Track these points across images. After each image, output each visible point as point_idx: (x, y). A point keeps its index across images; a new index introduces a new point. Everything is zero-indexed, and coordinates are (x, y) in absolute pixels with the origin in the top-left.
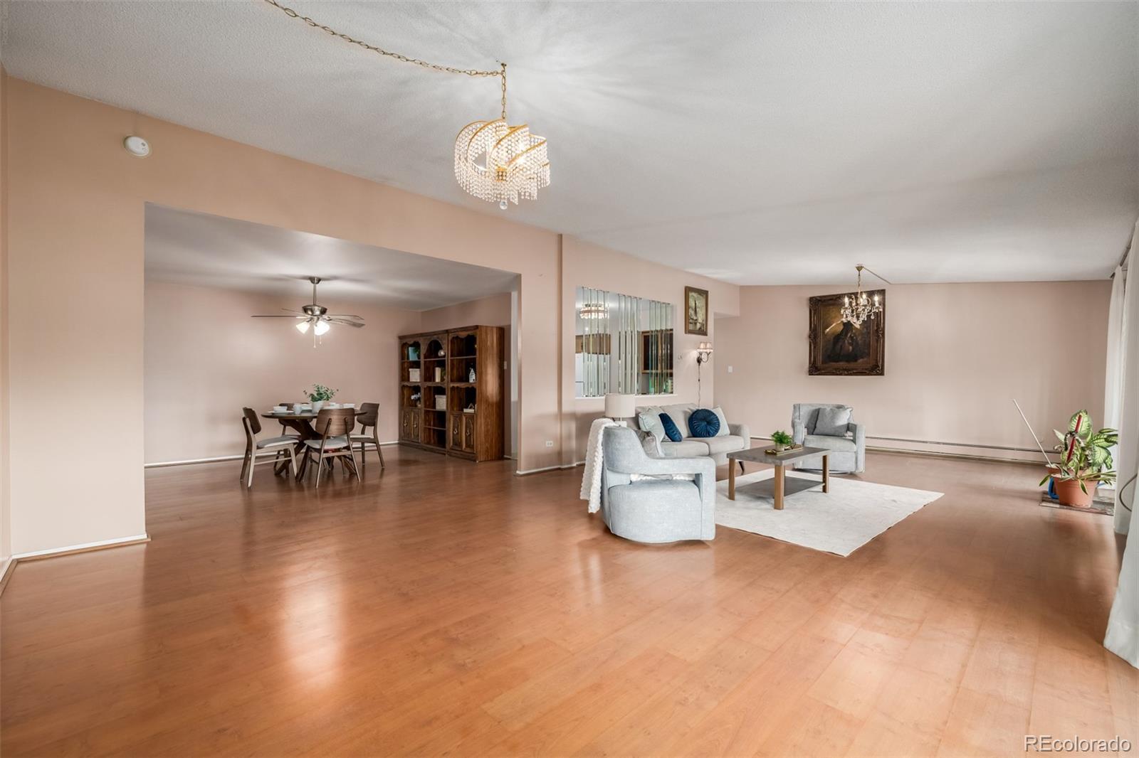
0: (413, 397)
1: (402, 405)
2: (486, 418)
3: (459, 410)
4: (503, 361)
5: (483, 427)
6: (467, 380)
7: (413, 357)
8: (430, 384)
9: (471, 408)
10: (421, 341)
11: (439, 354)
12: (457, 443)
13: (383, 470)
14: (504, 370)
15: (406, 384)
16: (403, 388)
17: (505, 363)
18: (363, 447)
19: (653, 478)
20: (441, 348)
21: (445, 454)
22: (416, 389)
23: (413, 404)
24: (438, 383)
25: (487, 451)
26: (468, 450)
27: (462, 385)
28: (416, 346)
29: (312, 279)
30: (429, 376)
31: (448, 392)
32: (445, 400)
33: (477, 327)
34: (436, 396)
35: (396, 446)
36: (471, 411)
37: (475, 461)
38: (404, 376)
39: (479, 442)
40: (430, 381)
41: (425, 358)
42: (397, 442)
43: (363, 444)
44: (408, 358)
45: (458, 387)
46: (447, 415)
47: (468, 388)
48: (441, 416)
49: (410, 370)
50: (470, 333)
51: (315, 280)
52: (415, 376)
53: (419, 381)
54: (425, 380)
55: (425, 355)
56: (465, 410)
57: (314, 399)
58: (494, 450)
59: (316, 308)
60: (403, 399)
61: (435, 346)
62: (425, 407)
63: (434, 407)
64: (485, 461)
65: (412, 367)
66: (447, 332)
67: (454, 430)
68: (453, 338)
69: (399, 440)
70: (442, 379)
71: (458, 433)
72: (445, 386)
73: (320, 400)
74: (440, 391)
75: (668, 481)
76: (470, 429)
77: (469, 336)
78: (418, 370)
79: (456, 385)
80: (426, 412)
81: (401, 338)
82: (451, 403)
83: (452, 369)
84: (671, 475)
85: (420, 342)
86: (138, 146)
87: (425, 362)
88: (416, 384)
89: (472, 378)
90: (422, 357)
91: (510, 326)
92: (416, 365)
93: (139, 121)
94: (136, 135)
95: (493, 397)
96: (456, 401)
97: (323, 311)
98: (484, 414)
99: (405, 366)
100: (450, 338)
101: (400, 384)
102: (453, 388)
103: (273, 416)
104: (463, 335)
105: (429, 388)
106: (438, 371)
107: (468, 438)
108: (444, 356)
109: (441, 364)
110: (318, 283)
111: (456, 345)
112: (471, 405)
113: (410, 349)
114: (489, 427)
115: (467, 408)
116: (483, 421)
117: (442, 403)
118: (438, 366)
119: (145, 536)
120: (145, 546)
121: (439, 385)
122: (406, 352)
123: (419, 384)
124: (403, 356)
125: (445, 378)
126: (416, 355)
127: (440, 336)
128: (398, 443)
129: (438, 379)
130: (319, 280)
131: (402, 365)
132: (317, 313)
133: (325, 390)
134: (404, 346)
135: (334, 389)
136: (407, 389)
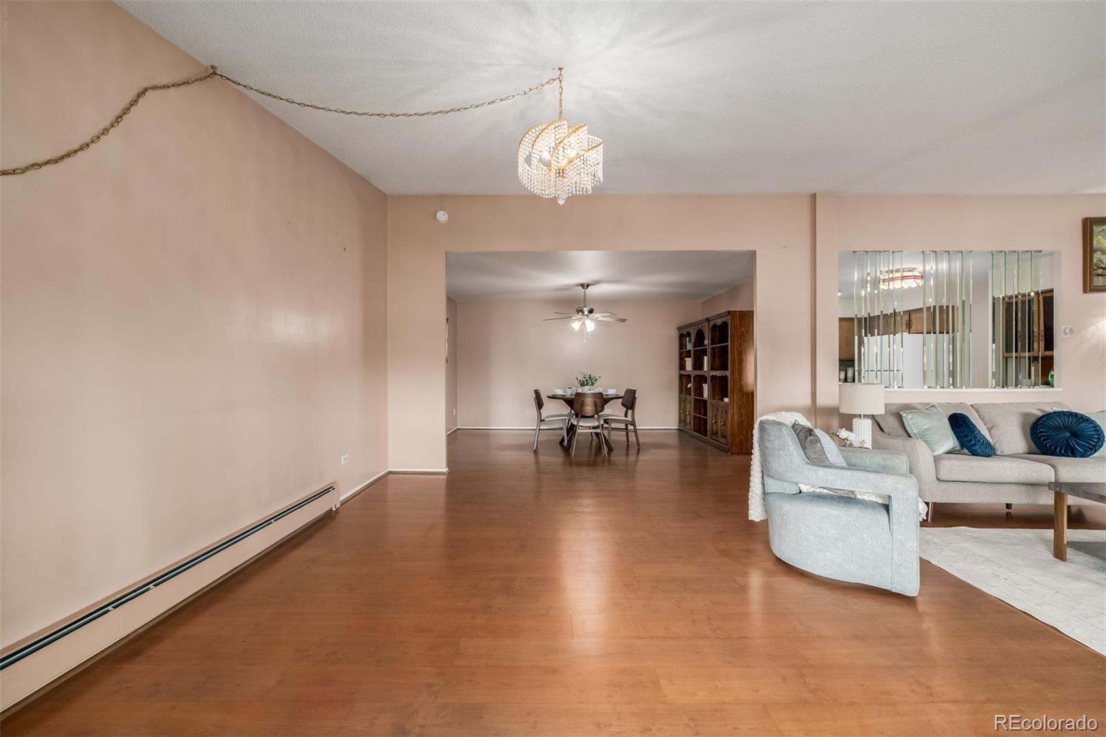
0: (688, 386)
1: (681, 392)
5: (736, 418)
8: (698, 373)
10: (692, 330)
11: (704, 343)
12: (715, 433)
13: (639, 450)
15: (682, 372)
16: (681, 376)
18: (627, 429)
19: (829, 492)
20: (705, 337)
21: (706, 443)
22: (689, 378)
23: (689, 392)
24: (705, 371)
27: (719, 374)
28: (688, 335)
29: (582, 285)
30: (698, 365)
31: (709, 380)
32: (707, 389)
33: (728, 313)
34: (702, 385)
35: (677, 431)
38: (682, 366)
40: (699, 369)
41: (695, 346)
43: (626, 425)
44: (686, 348)
45: (716, 376)
46: (709, 404)
48: (705, 405)
49: (686, 359)
50: (723, 319)
51: (585, 286)
52: (689, 363)
53: (691, 369)
54: (695, 369)
55: (695, 343)
57: (583, 384)
59: (585, 309)
60: (682, 387)
61: (700, 336)
62: (695, 395)
63: (703, 397)
64: (738, 454)
65: (687, 357)
66: (707, 320)
67: (712, 419)
68: (712, 326)
69: (679, 426)
71: (715, 422)
72: (708, 374)
73: (587, 385)
74: (705, 379)
75: (847, 499)
77: (722, 323)
78: (691, 358)
79: (715, 373)
80: (696, 399)
81: (679, 329)
82: (711, 391)
84: (852, 492)
86: (442, 216)
87: (695, 351)
90: (693, 346)
92: (689, 354)
93: (443, 200)
94: (442, 210)
96: (714, 390)
97: (591, 311)
98: (737, 404)
99: (683, 354)
100: (710, 327)
101: (679, 372)
102: (714, 377)
103: (554, 397)
104: (719, 322)
105: (699, 376)
106: (705, 359)
108: (707, 345)
110: (587, 288)
111: (717, 333)
117: (706, 391)
118: (705, 355)
119: (445, 470)
120: (445, 477)
122: (684, 342)
123: (690, 373)
124: (681, 346)
126: (690, 344)
127: (703, 325)
129: (705, 368)
130: (588, 286)
131: (681, 354)
132: (586, 313)
133: (590, 377)
134: (682, 337)
135: (597, 377)
136: (684, 379)
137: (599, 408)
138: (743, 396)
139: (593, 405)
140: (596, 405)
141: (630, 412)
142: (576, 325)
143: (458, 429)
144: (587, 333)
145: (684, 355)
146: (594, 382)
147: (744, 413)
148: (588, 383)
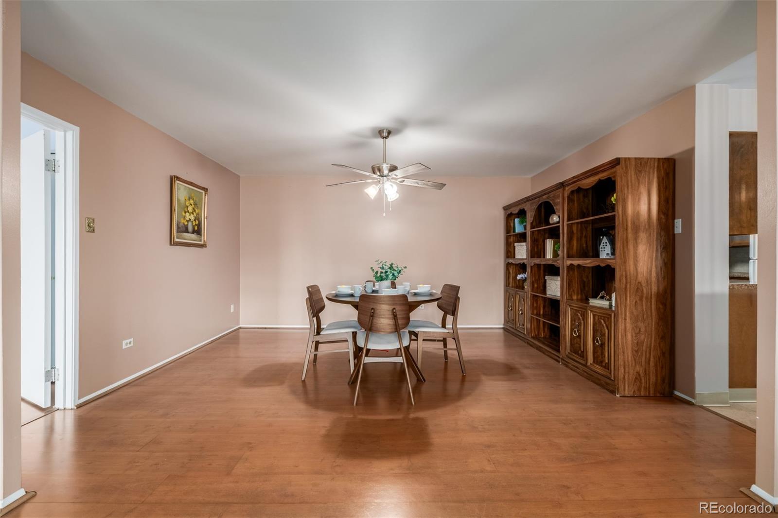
0: (519, 277)
1: (507, 285)
2: (635, 320)
3: (581, 300)
4: (674, 218)
5: (629, 337)
6: (596, 255)
7: (519, 229)
8: (537, 261)
9: (602, 298)
10: (528, 207)
11: (551, 222)
12: (578, 350)
13: (464, 377)
14: (674, 235)
15: (511, 261)
16: (508, 266)
17: (678, 223)
20: (554, 213)
21: (559, 362)
22: (522, 267)
23: (520, 285)
24: (549, 260)
25: (638, 378)
26: (598, 368)
27: (588, 262)
28: (522, 214)
29: (381, 133)
30: (537, 251)
31: (564, 272)
32: (558, 283)
33: (617, 162)
34: (546, 277)
35: (502, 331)
36: (605, 303)
37: (613, 392)
38: (510, 252)
39: (621, 362)
40: (539, 257)
41: (532, 227)
42: (502, 326)
44: (514, 231)
45: (579, 266)
46: (562, 307)
47: (599, 266)
48: (554, 304)
49: (516, 244)
50: (603, 176)
51: (385, 134)
52: (522, 251)
53: (525, 257)
54: (532, 257)
55: (532, 223)
56: (595, 302)
57: (379, 279)
58: (653, 379)
59: (384, 167)
60: (509, 279)
61: (546, 209)
62: (532, 291)
63: (545, 294)
64: (634, 397)
65: (519, 241)
66: (562, 185)
67: (572, 330)
68: (572, 192)
69: (505, 325)
70: (556, 254)
71: (579, 336)
72: (559, 263)
73: (385, 281)
74: (553, 270)
76: (603, 335)
77: (600, 182)
78: (524, 244)
79: (576, 262)
80: (534, 296)
81: (505, 208)
82: (568, 286)
83: (570, 239)
85: (526, 209)
87: (532, 233)
88: (522, 262)
89: (605, 252)
90: (528, 227)
91: (691, 152)
92: (522, 237)
95: (649, 283)
96: (576, 285)
97: (393, 169)
98: (631, 312)
100: (566, 195)
101: (505, 261)
102: (571, 268)
105: (539, 266)
106: (549, 244)
107: (599, 349)
108: (558, 222)
109: (554, 233)
110: (388, 135)
111: (576, 205)
112: (603, 293)
113: (517, 220)
114: (642, 337)
115: (595, 296)
116: (629, 326)
117: (554, 287)
118: (548, 238)
121: (550, 262)
122: (512, 225)
123: (525, 261)
124: (509, 229)
125: (560, 252)
126: (522, 226)
127: (552, 195)
128: (503, 328)
129: (549, 255)
130: (389, 133)
131: (507, 238)
132: (386, 172)
133: (391, 267)
134: (509, 217)
135: (401, 266)
136: (513, 268)
137: (400, 322)
138: (641, 299)
139: (391, 316)
140: (395, 317)
141: (450, 318)
142: (372, 191)
143: (241, 328)
144: (387, 203)
145: (511, 239)
146: (396, 274)
147: (643, 330)
148: (387, 276)
